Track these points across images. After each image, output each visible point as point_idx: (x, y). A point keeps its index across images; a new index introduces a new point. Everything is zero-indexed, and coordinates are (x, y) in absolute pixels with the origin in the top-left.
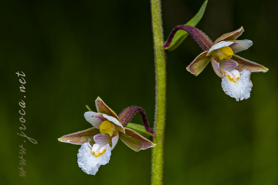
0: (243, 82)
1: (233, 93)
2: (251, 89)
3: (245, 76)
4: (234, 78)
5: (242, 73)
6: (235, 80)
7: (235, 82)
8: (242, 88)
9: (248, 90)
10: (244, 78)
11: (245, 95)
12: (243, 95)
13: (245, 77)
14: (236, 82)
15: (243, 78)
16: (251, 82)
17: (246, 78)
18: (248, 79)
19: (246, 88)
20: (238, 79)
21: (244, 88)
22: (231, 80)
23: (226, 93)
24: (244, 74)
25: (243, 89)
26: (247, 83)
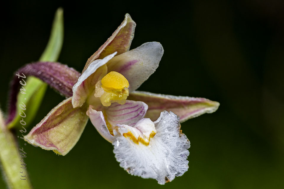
0: (165, 142)
1: (147, 170)
2: (187, 152)
3: (168, 125)
4: (142, 137)
5: (158, 121)
6: (146, 141)
7: (147, 144)
8: (167, 154)
9: (182, 156)
10: (167, 131)
11: (176, 167)
12: (173, 167)
13: (168, 128)
14: (150, 142)
15: (163, 133)
16: (184, 136)
17: (170, 130)
18: (175, 132)
19: (176, 151)
20: (153, 135)
21: (171, 152)
22: (137, 141)
23: (131, 172)
24: (164, 122)
25: (169, 156)
26: (176, 141)
